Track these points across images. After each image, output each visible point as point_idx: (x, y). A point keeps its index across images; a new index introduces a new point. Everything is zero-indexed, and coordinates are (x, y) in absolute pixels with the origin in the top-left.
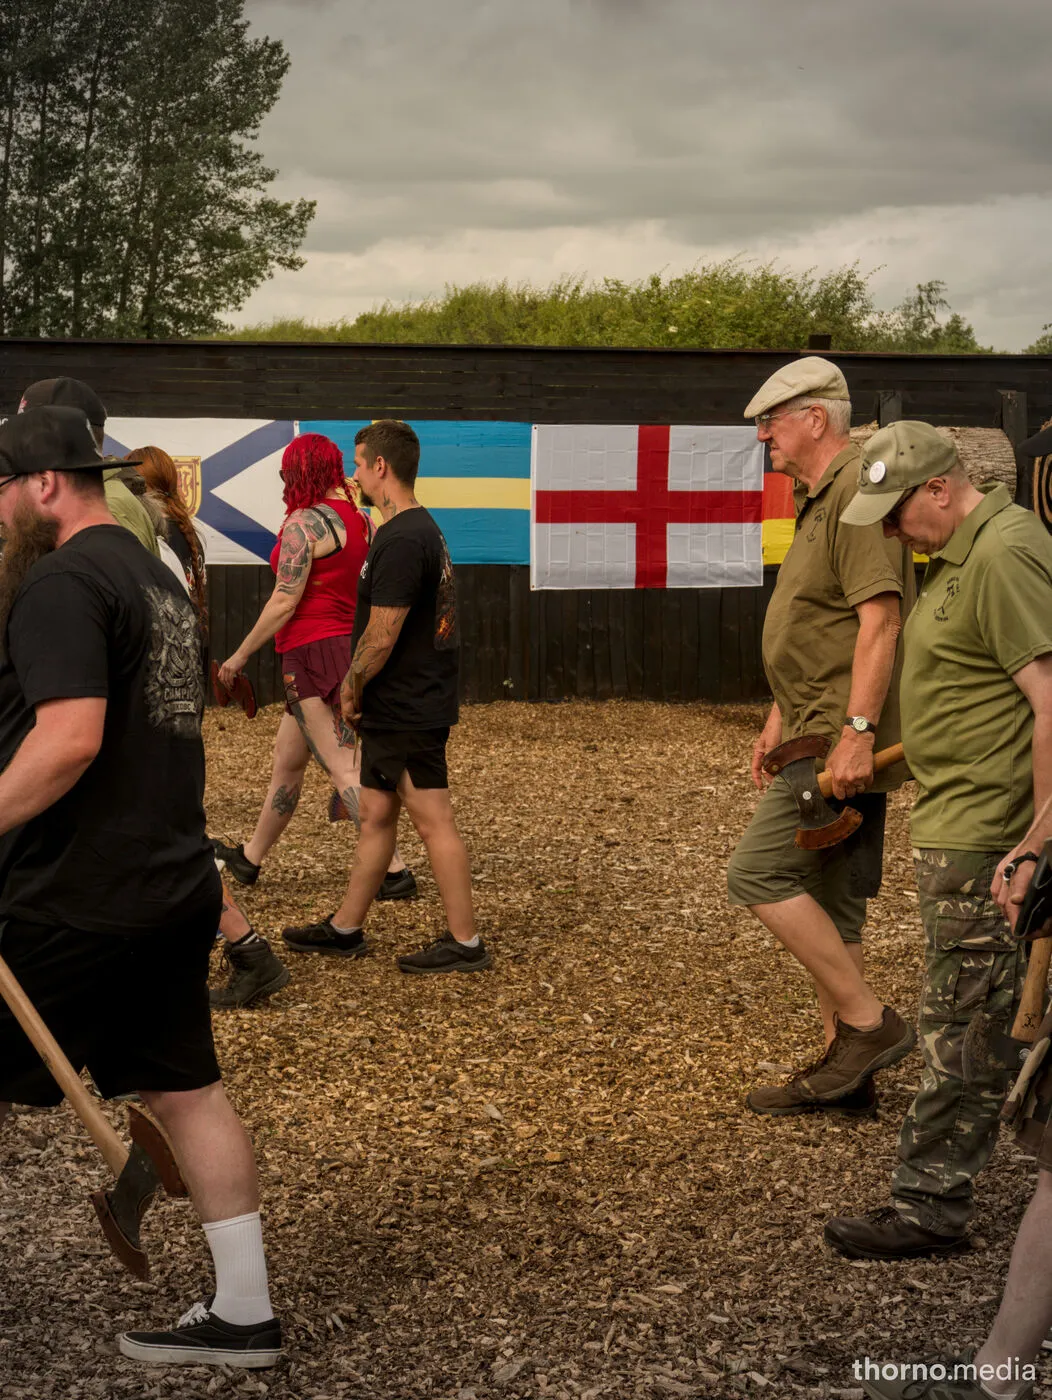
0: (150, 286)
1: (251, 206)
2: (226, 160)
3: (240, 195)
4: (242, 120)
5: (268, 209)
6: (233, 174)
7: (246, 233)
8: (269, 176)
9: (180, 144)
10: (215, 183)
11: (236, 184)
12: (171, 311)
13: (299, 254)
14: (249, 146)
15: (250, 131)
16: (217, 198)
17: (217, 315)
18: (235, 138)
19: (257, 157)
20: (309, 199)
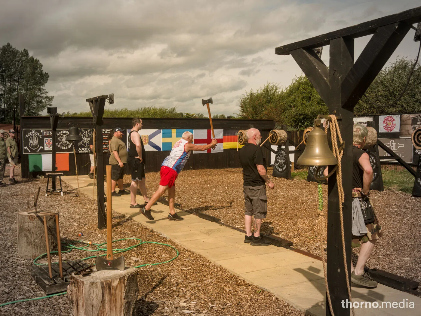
0: (28, 108)
1: (44, 97)
2: (40, 90)
3: (43, 95)
4: (43, 85)
5: (47, 97)
6: (41, 92)
7: (43, 101)
8: (47, 92)
9: (33, 88)
10: (39, 93)
11: (42, 94)
12: (32, 112)
13: (52, 104)
14: (44, 88)
15: (44, 86)
16: (39, 96)
17: (39, 113)
18: (41, 87)
19: (45, 90)
20: (53, 96)
